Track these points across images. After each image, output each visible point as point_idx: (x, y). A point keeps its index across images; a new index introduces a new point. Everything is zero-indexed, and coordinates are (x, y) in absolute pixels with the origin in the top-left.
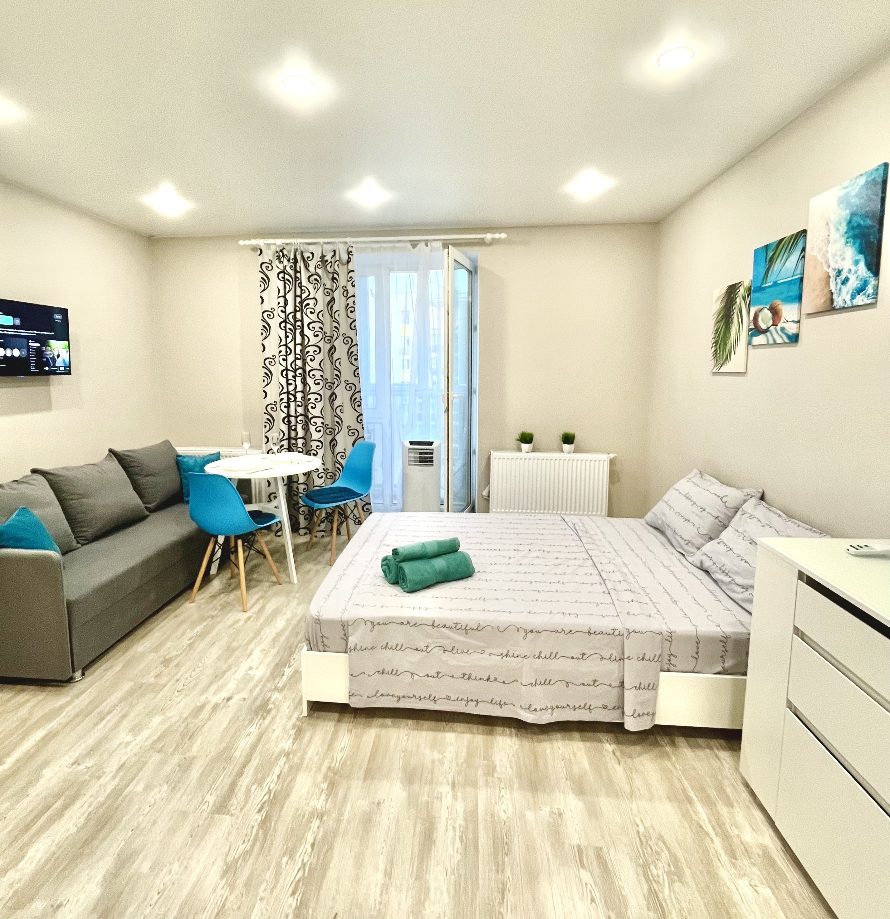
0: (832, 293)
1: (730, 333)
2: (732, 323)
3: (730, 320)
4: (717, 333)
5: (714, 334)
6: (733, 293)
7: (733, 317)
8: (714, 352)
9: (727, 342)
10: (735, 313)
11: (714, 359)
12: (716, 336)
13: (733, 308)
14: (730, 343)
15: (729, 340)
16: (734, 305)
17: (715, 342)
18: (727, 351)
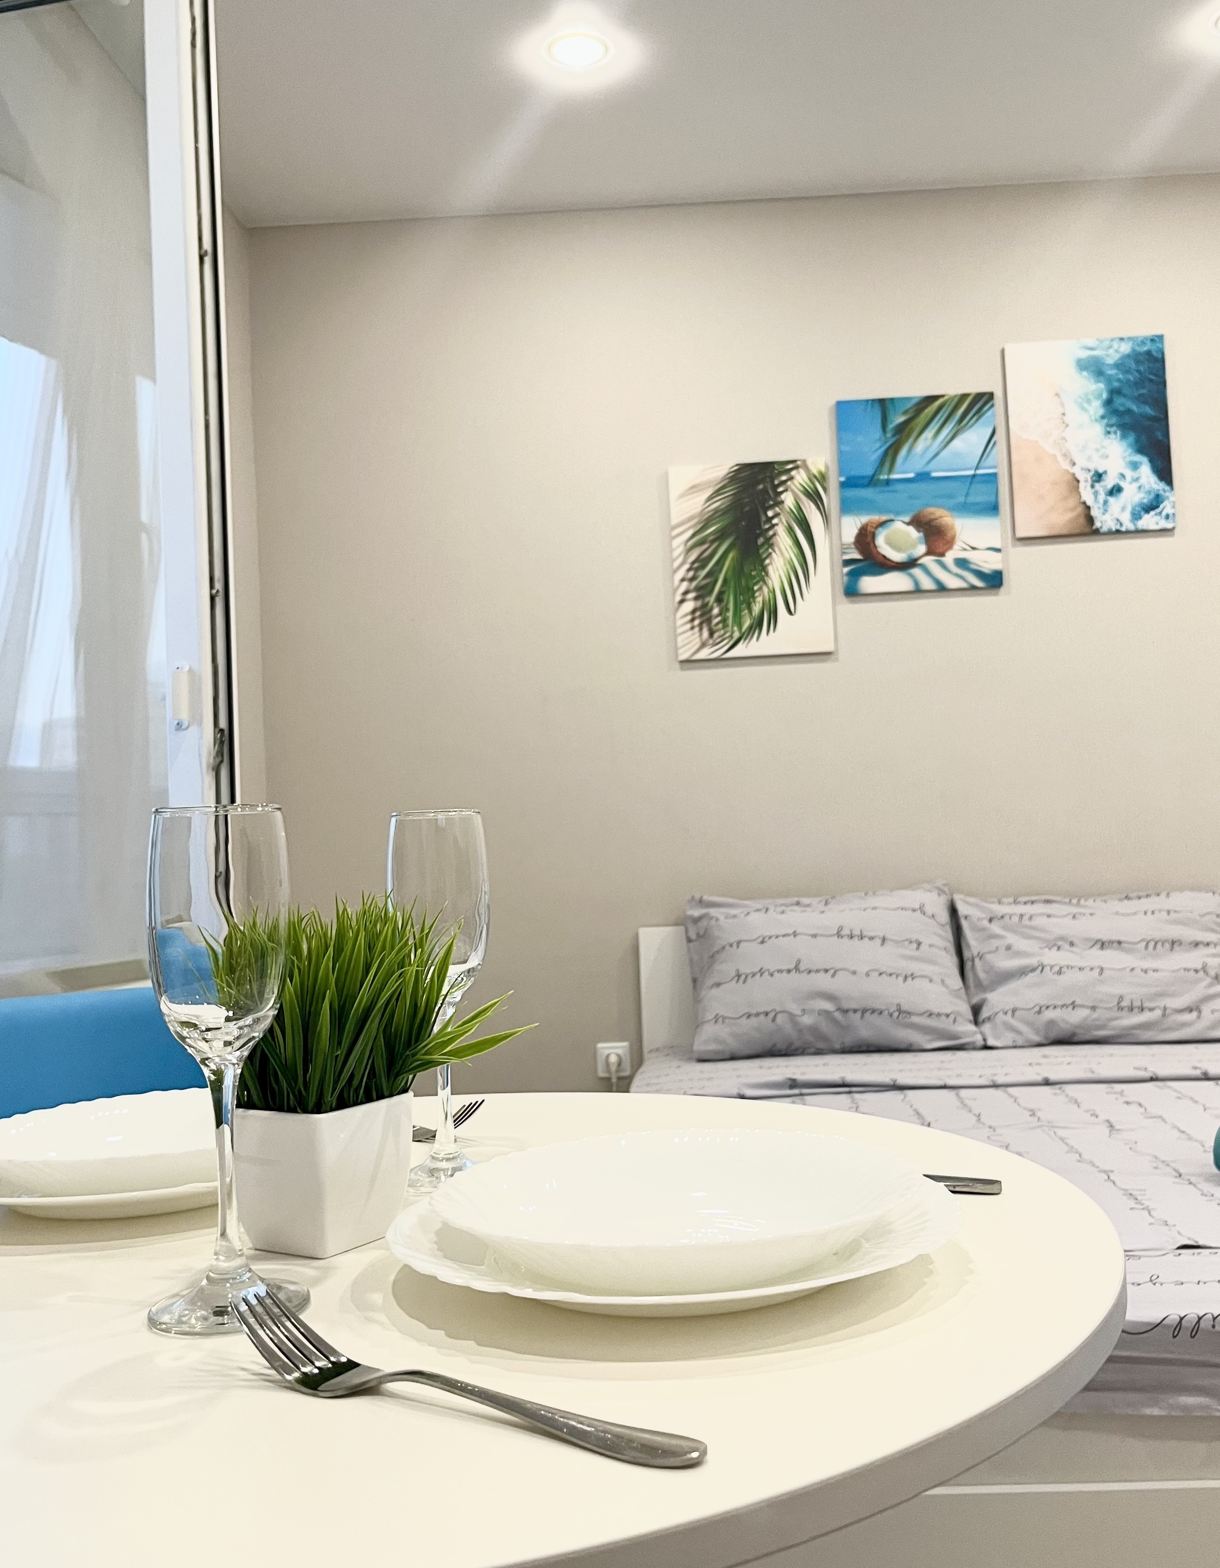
0: (1088, 508)
1: (764, 569)
2: (771, 546)
3: (761, 540)
4: (703, 567)
5: (689, 570)
6: (763, 481)
7: (771, 533)
8: (694, 612)
9: (756, 588)
10: (777, 524)
11: (697, 629)
12: (697, 574)
13: (770, 513)
14: (765, 589)
15: (761, 583)
16: (771, 507)
17: (697, 589)
18: (756, 608)
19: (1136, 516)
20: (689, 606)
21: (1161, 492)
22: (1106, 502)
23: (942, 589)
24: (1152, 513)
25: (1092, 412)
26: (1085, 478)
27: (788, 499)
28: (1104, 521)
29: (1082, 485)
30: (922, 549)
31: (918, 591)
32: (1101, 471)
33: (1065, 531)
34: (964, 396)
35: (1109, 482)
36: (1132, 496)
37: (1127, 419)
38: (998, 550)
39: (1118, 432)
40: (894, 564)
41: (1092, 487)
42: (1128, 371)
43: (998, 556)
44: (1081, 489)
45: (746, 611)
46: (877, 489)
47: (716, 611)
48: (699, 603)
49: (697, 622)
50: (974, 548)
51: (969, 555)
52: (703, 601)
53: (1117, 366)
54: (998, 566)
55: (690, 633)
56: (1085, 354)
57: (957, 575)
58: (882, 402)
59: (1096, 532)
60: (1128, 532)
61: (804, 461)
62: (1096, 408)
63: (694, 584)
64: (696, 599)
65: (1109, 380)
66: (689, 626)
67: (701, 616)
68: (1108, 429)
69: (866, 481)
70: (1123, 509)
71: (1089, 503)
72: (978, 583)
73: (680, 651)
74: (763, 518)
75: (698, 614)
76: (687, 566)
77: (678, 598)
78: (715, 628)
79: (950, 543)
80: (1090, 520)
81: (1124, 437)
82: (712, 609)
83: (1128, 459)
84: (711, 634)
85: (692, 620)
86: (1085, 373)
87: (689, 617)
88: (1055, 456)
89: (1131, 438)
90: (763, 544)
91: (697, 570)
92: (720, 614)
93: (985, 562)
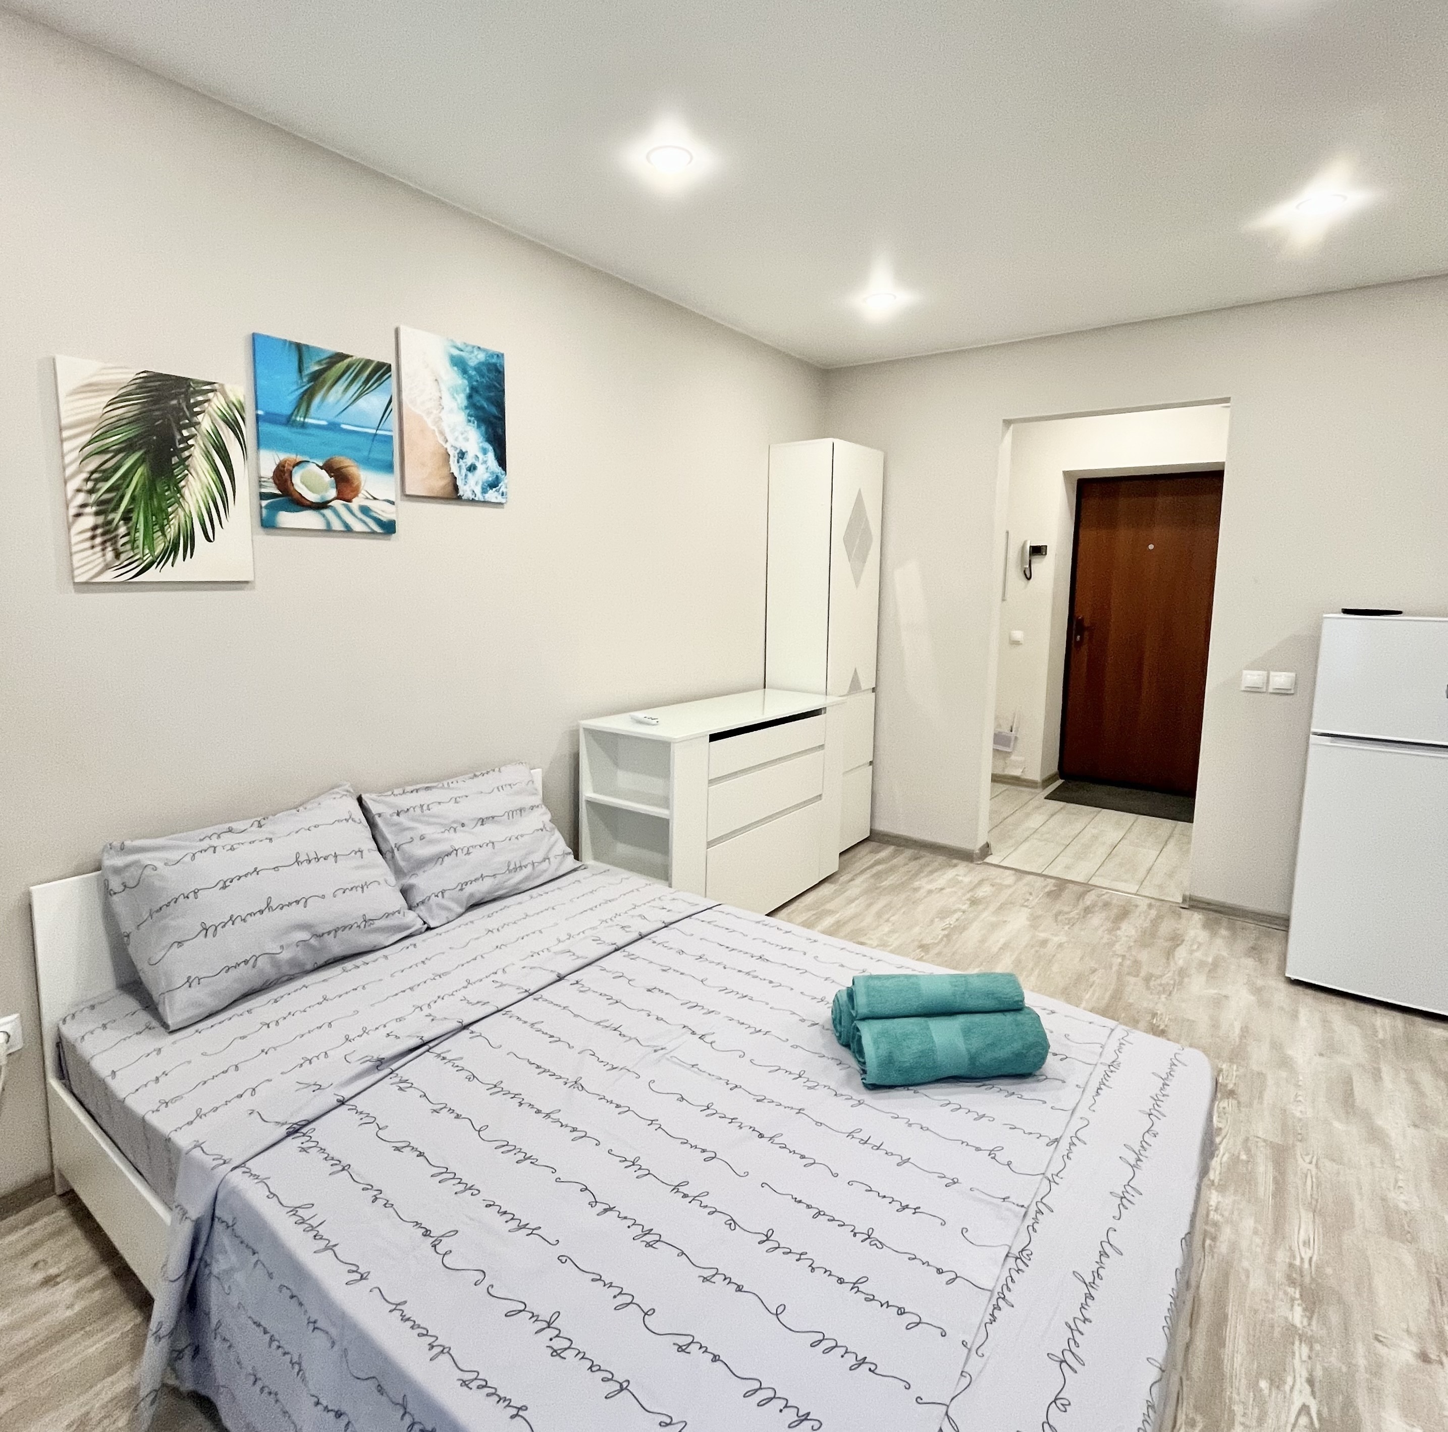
0: (456, 478)
1: (179, 490)
2: (187, 468)
3: (175, 460)
4: (106, 479)
5: (88, 480)
6: (175, 396)
7: (187, 453)
8: (95, 528)
9: (170, 510)
10: (193, 445)
11: (99, 549)
12: (98, 486)
13: (185, 433)
14: (181, 513)
15: (176, 505)
16: (186, 427)
17: (99, 503)
18: (171, 532)
19: (484, 491)
20: (88, 521)
21: (499, 474)
22: (466, 475)
23: (348, 530)
24: (494, 489)
25: (459, 401)
26: (453, 454)
27: (205, 423)
28: (465, 491)
29: (452, 458)
30: (333, 493)
31: (328, 530)
32: (464, 451)
33: (440, 495)
34: (368, 362)
35: (469, 460)
36: (483, 474)
37: (481, 414)
39: (476, 422)
40: (308, 502)
41: (458, 462)
42: (482, 376)
44: (451, 462)
45: (160, 533)
46: (294, 430)
47: (122, 530)
48: (100, 520)
49: (98, 540)
52: (105, 518)
53: (476, 369)
55: (90, 552)
56: (456, 352)
57: (361, 520)
58: (298, 346)
59: (459, 498)
60: (479, 502)
61: (221, 385)
62: (462, 400)
63: (94, 497)
64: (97, 514)
65: (470, 378)
66: (88, 544)
67: (103, 534)
68: (469, 418)
69: (284, 420)
70: (477, 483)
71: (456, 474)
73: (76, 572)
74: (178, 437)
75: (99, 531)
76: (85, 475)
77: (73, 511)
78: (122, 549)
79: (356, 491)
80: (456, 488)
81: (479, 427)
82: (117, 528)
83: (481, 445)
84: (117, 555)
85: (93, 537)
86: (455, 368)
87: (89, 534)
89: (483, 428)
90: (177, 464)
91: (97, 481)
92: (128, 534)
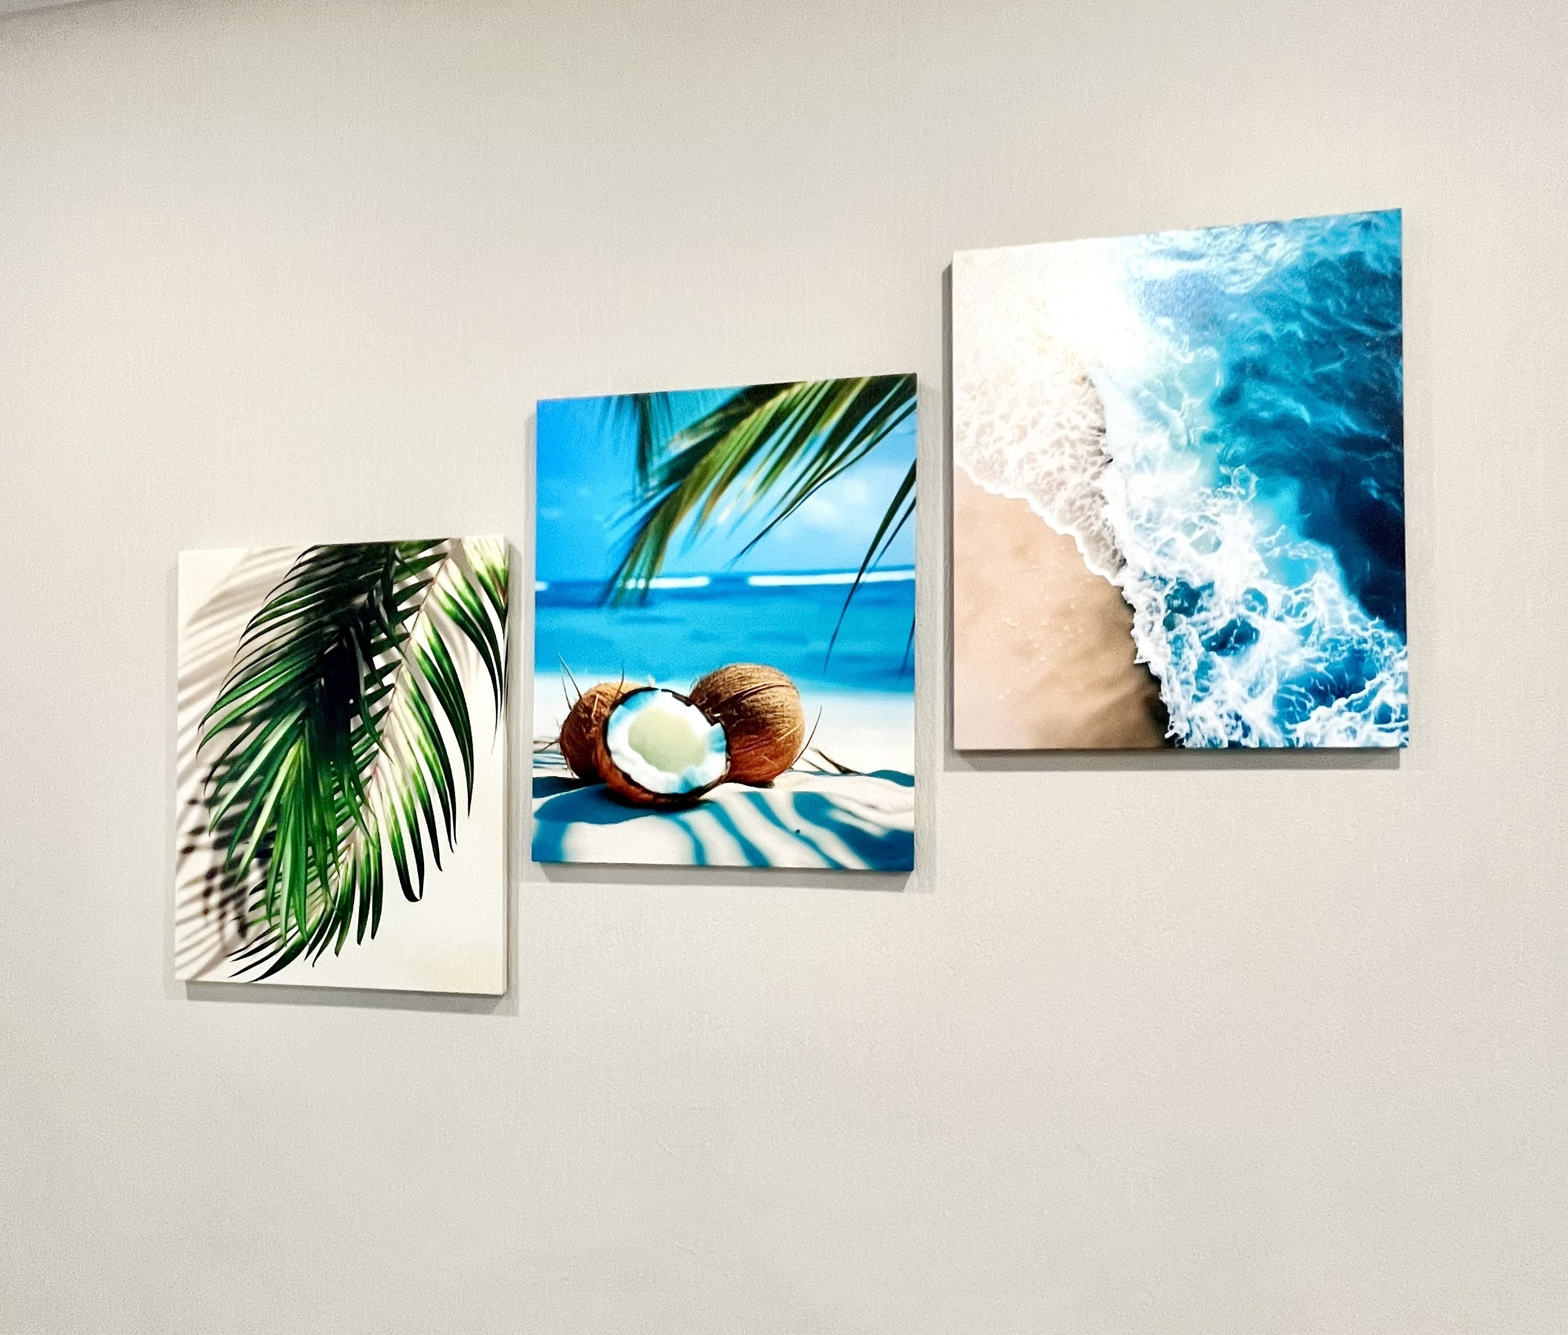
0: (1156, 680)
1: (359, 789)
2: (376, 737)
3: (355, 723)
4: (235, 777)
5: (207, 780)
6: (366, 587)
7: (378, 706)
8: (211, 875)
9: (340, 831)
10: (392, 686)
11: (214, 915)
12: (222, 792)
13: (379, 662)
14: (359, 836)
15: (352, 819)
16: (380, 648)
17: (222, 825)
18: (339, 879)
20: (203, 860)
23: (759, 865)
30: (717, 764)
31: (697, 867)
34: (840, 387)
38: (906, 780)
40: (646, 796)
43: (905, 795)
45: (318, 883)
47: (255, 877)
48: (222, 856)
49: (215, 898)
50: (845, 772)
51: (830, 787)
52: (230, 853)
54: (904, 822)
55: (200, 922)
57: (800, 835)
58: (641, 402)
59: (1174, 745)
60: (1263, 749)
61: (458, 543)
63: (216, 810)
64: (218, 845)
66: (198, 906)
67: (225, 886)
72: (851, 861)
73: (178, 962)
74: (365, 672)
75: (218, 880)
76: (203, 772)
77: (182, 843)
78: (250, 917)
79: (786, 755)
80: (1158, 713)
82: (246, 873)
84: (243, 929)
85: (207, 893)
87: (201, 887)
88: (1069, 540)
90: (361, 731)
91: (222, 781)
92: (263, 886)
93: (872, 807)
